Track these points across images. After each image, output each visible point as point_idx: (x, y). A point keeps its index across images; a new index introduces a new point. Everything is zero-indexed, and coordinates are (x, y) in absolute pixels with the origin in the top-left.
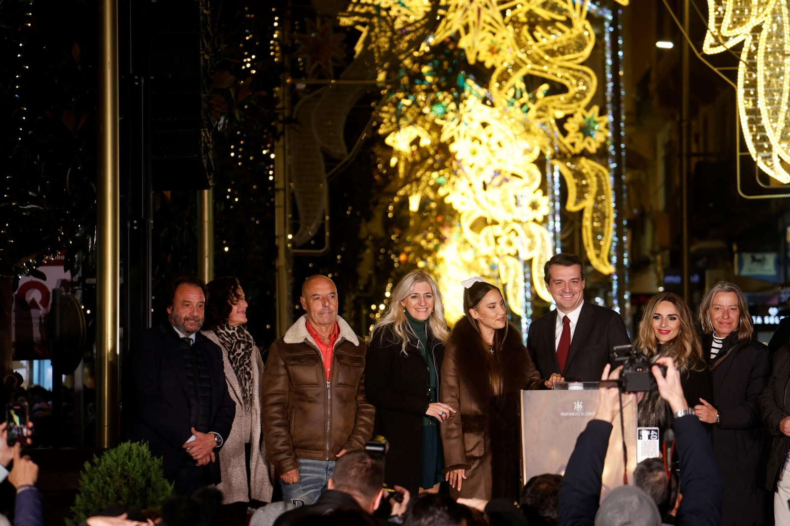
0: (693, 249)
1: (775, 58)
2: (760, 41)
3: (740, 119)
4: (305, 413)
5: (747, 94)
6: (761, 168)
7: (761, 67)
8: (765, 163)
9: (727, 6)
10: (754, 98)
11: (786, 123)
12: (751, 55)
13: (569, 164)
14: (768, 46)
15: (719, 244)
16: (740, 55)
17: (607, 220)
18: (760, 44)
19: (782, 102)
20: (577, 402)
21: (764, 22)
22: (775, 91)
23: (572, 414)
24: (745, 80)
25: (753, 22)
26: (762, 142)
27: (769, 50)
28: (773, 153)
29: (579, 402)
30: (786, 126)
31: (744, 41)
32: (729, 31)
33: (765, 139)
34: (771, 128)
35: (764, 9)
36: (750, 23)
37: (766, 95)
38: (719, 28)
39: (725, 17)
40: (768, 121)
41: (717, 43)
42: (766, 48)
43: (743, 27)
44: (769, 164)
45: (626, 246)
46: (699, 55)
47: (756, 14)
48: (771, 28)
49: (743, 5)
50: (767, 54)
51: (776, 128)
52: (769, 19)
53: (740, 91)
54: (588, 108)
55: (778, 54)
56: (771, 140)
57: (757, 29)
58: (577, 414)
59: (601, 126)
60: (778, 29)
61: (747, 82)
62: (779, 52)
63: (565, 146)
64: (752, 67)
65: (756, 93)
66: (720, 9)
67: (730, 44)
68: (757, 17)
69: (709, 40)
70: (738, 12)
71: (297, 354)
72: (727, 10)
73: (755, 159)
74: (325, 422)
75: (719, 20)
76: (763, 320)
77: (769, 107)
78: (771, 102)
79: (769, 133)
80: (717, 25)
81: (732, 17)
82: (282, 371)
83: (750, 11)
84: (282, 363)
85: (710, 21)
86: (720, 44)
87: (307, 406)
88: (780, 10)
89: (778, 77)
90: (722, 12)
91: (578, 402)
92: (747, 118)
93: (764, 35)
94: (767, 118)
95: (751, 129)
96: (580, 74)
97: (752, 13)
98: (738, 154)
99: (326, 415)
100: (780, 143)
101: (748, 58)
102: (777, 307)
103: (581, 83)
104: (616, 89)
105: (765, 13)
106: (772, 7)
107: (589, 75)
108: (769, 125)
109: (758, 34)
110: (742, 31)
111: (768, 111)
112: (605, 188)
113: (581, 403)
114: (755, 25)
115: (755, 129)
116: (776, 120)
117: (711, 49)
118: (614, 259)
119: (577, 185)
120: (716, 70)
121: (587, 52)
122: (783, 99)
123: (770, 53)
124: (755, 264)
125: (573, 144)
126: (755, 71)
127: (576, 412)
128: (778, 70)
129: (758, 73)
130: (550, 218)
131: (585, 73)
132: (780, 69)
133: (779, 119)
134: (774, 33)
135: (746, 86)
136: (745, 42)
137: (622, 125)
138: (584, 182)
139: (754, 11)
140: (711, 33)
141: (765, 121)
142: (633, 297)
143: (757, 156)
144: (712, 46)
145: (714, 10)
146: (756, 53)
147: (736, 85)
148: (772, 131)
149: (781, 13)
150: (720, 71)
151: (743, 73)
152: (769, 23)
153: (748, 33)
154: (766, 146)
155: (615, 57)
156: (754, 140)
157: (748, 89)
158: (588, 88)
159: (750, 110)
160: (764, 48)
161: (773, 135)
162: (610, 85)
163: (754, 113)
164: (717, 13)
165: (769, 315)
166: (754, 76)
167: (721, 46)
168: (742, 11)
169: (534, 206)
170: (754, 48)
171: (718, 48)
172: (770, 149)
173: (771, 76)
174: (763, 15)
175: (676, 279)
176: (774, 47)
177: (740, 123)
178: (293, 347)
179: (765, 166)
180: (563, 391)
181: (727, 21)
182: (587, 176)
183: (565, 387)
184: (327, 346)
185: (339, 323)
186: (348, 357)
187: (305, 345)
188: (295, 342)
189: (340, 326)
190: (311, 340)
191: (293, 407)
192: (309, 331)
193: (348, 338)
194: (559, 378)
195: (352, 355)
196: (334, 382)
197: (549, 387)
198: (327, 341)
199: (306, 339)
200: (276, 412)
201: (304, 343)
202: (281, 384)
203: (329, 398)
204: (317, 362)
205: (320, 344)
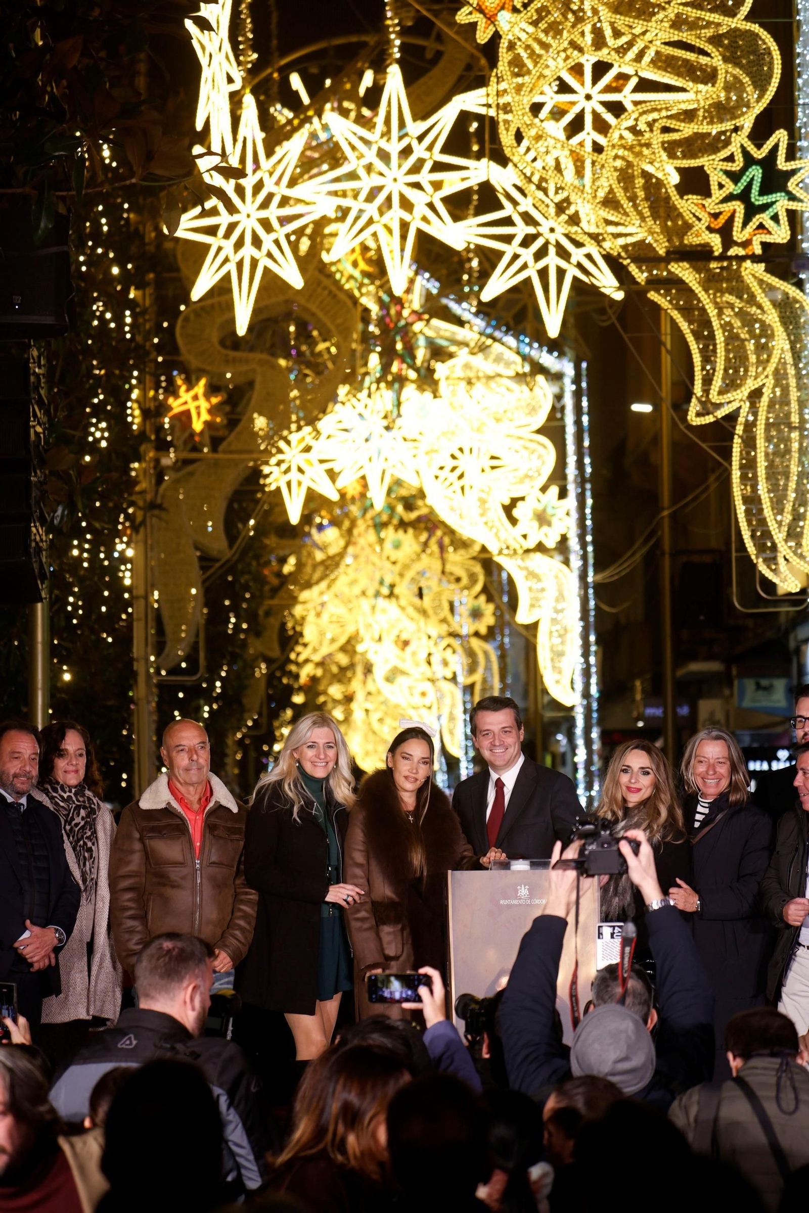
0: (680, 672)
1: (780, 431)
2: (761, 409)
3: (735, 510)
4: (166, 901)
5: (744, 478)
6: (763, 572)
7: (761, 442)
8: (769, 567)
9: (718, 364)
10: (753, 482)
11: (793, 515)
12: (749, 427)
13: (519, 562)
14: (771, 415)
15: (714, 666)
16: (734, 428)
17: (568, 636)
18: (760, 413)
19: (790, 488)
21: (764, 385)
22: (779, 473)
24: (741, 459)
25: (751, 385)
26: (764, 539)
27: (771, 420)
28: (779, 554)
30: (794, 519)
31: (740, 408)
32: (721, 397)
33: (767, 534)
34: (774, 522)
35: (764, 369)
36: (747, 386)
37: (768, 479)
38: (706, 392)
39: (715, 378)
40: (771, 513)
41: (704, 412)
42: (768, 419)
43: (738, 391)
44: (773, 567)
45: (594, 670)
46: (682, 427)
47: (754, 374)
48: (774, 392)
49: (738, 363)
50: (768, 426)
51: (781, 521)
52: (770, 382)
53: (736, 474)
54: (544, 489)
55: (782, 427)
56: (775, 537)
57: (755, 395)
58: (521, 902)
59: (561, 513)
60: (782, 395)
61: (744, 461)
62: (784, 424)
63: (515, 539)
64: (750, 442)
65: (755, 476)
66: (708, 367)
67: (720, 413)
68: (756, 379)
69: (694, 407)
70: (731, 371)
71: (156, 824)
72: (717, 369)
73: (755, 561)
74: (193, 913)
75: (708, 381)
76: (770, 766)
77: (772, 495)
78: (774, 488)
79: (772, 526)
80: (706, 388)
81: (724, 379)
82: (137, 846)
83: (746, 371)
84: (137, 835)
85: (696, 383)
86: (708, 414)
87: (169, 892)
88: (785, 369)
89: (783, 456)
90: (711, 371)
92: (743, 508)
93: (765, 400)
94: (770, 509)
95: (749, 522)
96: (533, 446)
97: (750, 374)
98: (734, 554)
99: (194, 903)
100: (786, 541)
101: (745, 431)
102: (788, 748)
103: (535, 456)
104: (580, 465)
105: (766, 373)
106: (775, 365)
107: (545, 447)
108: (772, 517)
109: (757, 401)
110: (736, 397)
111: (771, 499)
112: (566, 594)
114: (753, 388)
115: (754, 523)
116: (781, 511)
117: (698, 419)
118: (579, 686)
119: (530, 589)
120: (704, 446)
121: (541, 419)
122: (790, 484)
123: (773, 424)
124: (760, 692)
125: (525, 536)
126: (754, 448)
128: (782, 446)
129: (758, 451)
130: (497, 631)
131: (539, 443)
132: (786, 445)
133: (786, 510)
134: (778, 399)
135: (742, 467)
136: (742, 411)
137: (588, 511)
138: (539, 586)
139: (752, 371)
140: (697, 398)
141: (768, 512)
142: (604, 736)
143: (757, 558)
144: (698, 415)
145: (700, 368)
146: (754, 424)
147: (731, 465)
148: (776, 526)
149: (786, 374)
150: (711, 448)
151: (739, 450)
152: (771, 386)
153: (744, 398)
154: (769, 544)
155: (578, 423)
156: (753, 536)
157: (746, 471)
158: (543, 463)
159: (748, 497)
160: (764, 417)
161: (777, 530)
162: (571, 459)
163: (752, 501)
164: (704, 373)
165: (778, 760)
166: (753, 453)
167: (711, 416)
168: (736, 371)
169: (476, 614)
170: (751, 418)
171: (707, 417)
172: (774, 548)
173: (774, 454)
174: (763, 377)
175: (656, 712)
176: (777, 417)
177: (736, 514)
178: (150, 814)
179: (768, 570)
181: (717, 383)
182: (542, 577)
183: (506, 866)
184: (197, 813)
185: (212, 783)
186: (224, 827)
187: (167, 811)
188: (154, 807)
189: (214, 787)
190: (175, 805)
191: (150, 894)
192: (172, 794)
193: (224, 803)
194: (498, 854)
195: (229, 825)
196: (205, 863)
197: (486, 865)
198: (196, 807)
199: (169, 803)
200: (129, 900)
201: (166, 808)
202: (135, 862)
203: (199, 881)
204: (184, 834)
205: (186, 810)
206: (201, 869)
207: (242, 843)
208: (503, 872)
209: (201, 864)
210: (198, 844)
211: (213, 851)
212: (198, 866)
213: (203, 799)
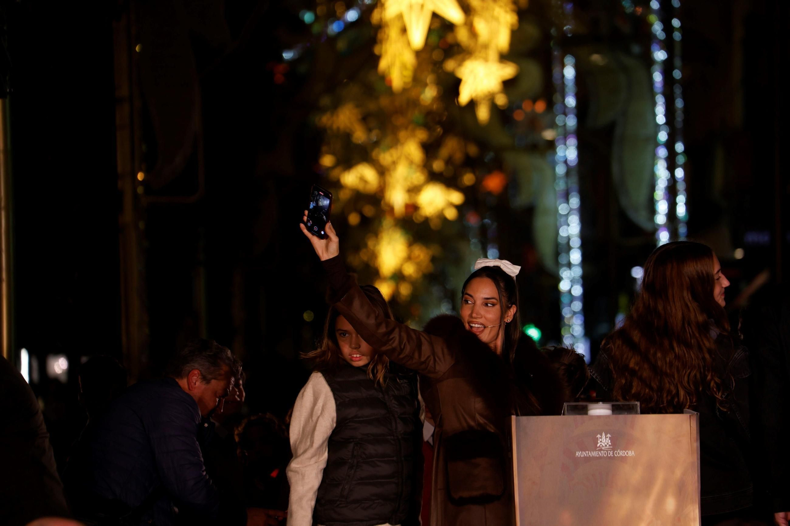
20: (601, 435)
23: (594, 454)
29: (606, 435)
58: (601, 455)
91: (604, 434)
113: (609, 435)
127: (601, 450)
180: (578, 417)
183: (582, 410)
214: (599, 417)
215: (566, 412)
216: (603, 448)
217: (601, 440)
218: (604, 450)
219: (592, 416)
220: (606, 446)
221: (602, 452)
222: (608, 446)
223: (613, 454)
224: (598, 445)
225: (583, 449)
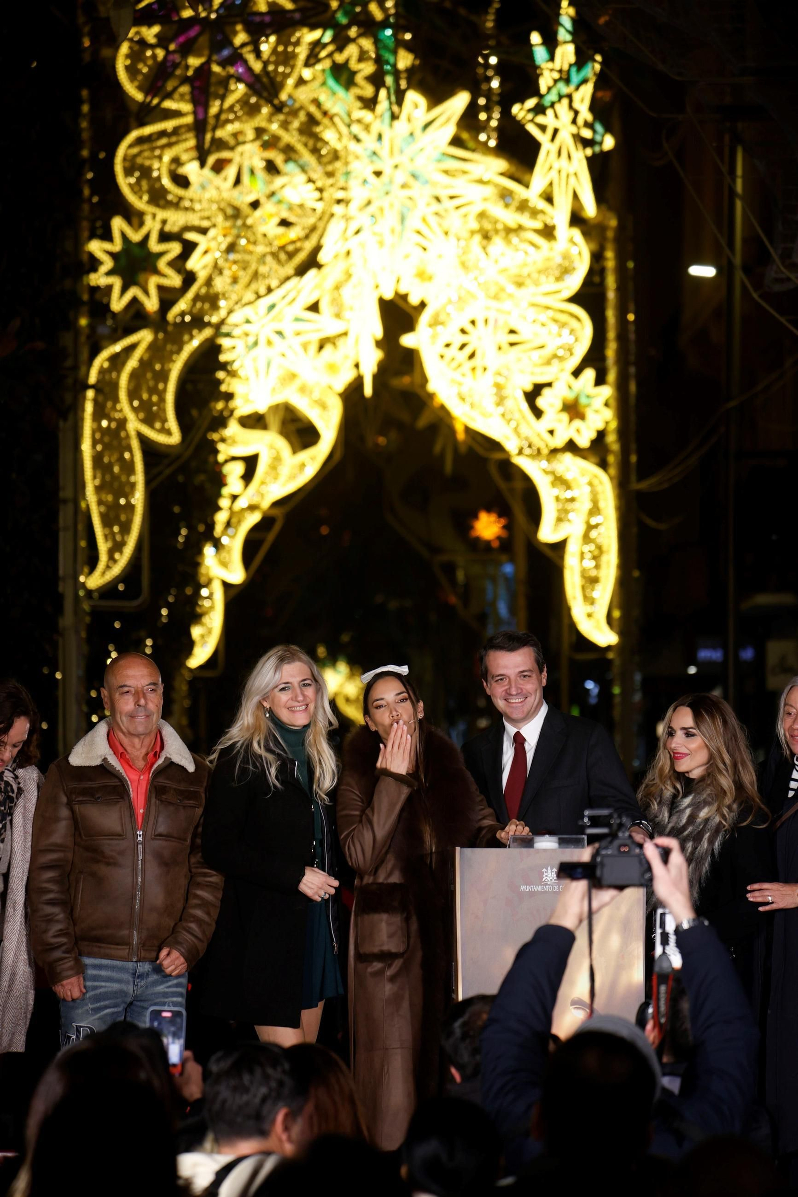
4: (99, 882)
20: (547, 869)
23: (539, 888)
29: (551, 869)
46: (755, 296)
58: (547, 889)
71: (88, 784)
74: (133, 898)
87: (103, 870)
91: (549, 868)
99: (134, 885)
113: (555, 869)
120: (782, 319)
127: (547, 884)
150: (791, 322)
183: (528, 843)
184: (142, 772)
185: (164, 733)
186: (175, 789)
187: (104, 769)
188: (87, 764)
189: (165, 739)
190: (113, 761)
191: (81, 872)
192: (111, 747)
193: (176, 759)
194: (520, 828)
195: (182, 787)
196: (149, 832)
197: (504, 841)
198: (141, 764)
199: (105, 760)
200: (49, 881)
201: (101, 765)
202: (61, 832)
203: (140, 858)
204: (122, 798)
205: (127, 767)
206: (143, 843)
207: (199, 811)
208: (524, 850)
209: (144, 836)
210: (142, 811)
211: (161, 819)
212: (140, 839)
213: (151, 754)
214: (545, 850)
215: (511, 845)
216: (548, 883)
217: (546, 874)
218: (549, 885)
219: (538, 849)
220: (551, 880)
221: (548, 886)
222: (553, 880)
223: (559, 889)
224: (543, 880)
225: (527, 884)
